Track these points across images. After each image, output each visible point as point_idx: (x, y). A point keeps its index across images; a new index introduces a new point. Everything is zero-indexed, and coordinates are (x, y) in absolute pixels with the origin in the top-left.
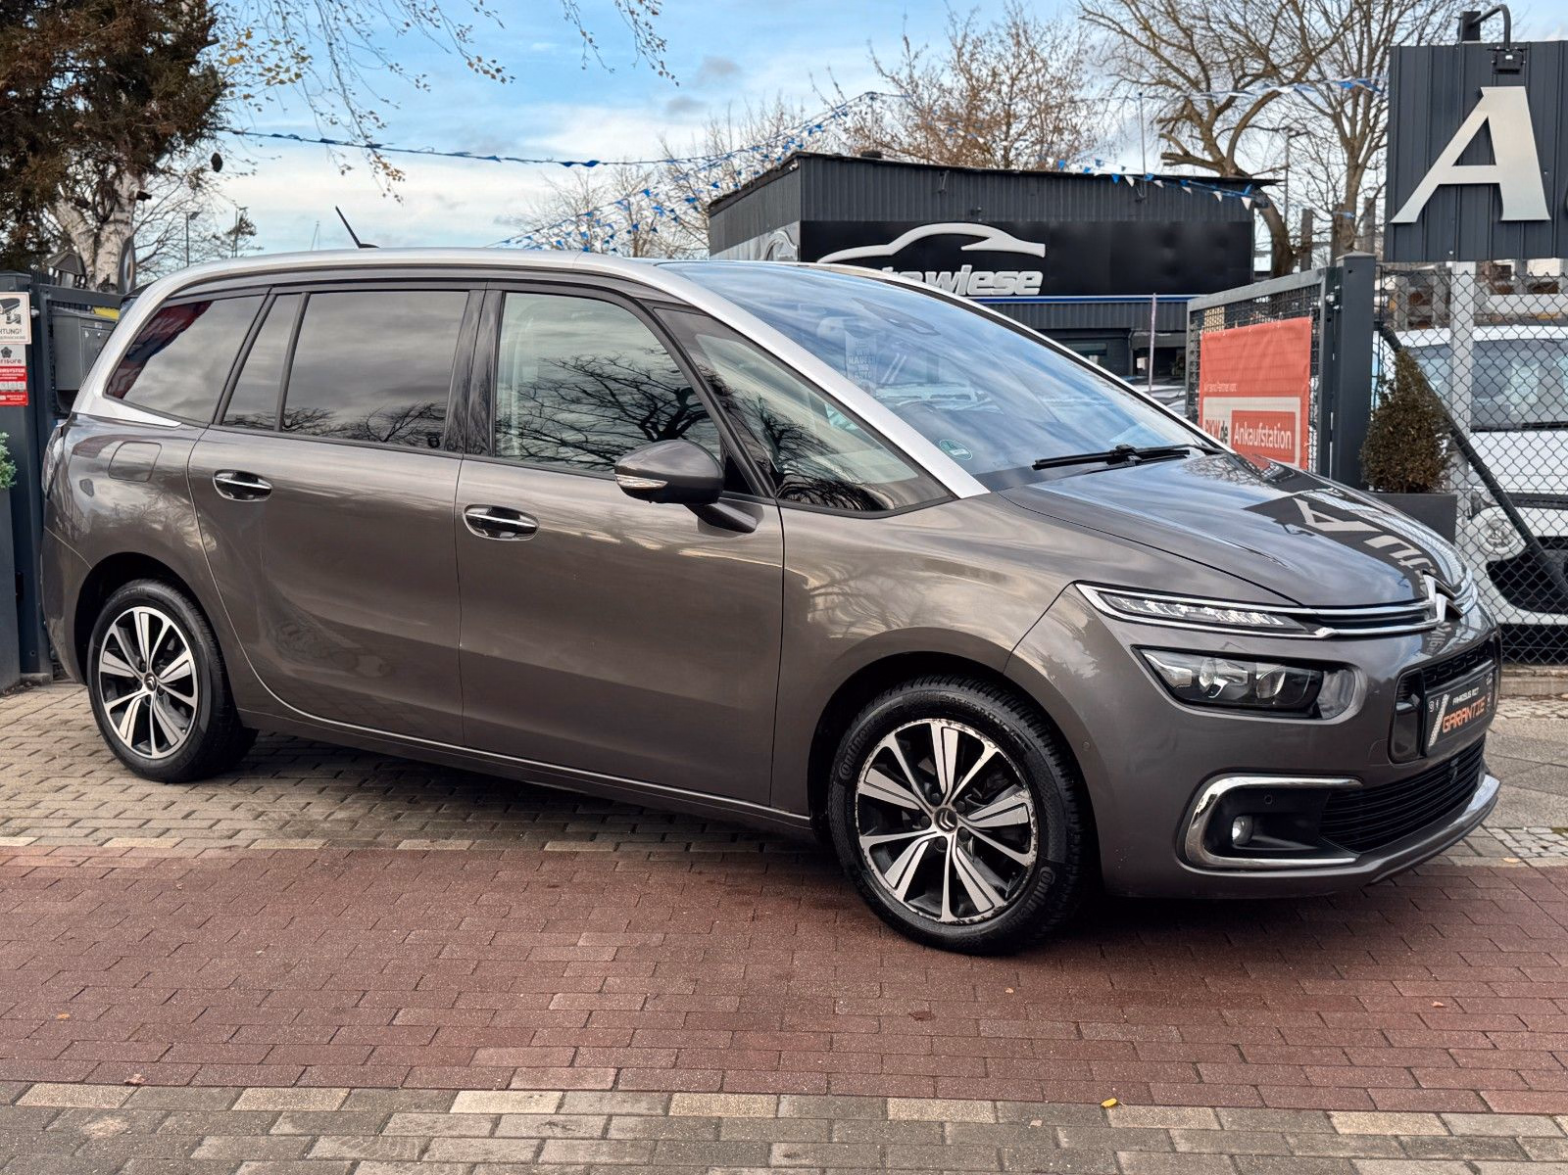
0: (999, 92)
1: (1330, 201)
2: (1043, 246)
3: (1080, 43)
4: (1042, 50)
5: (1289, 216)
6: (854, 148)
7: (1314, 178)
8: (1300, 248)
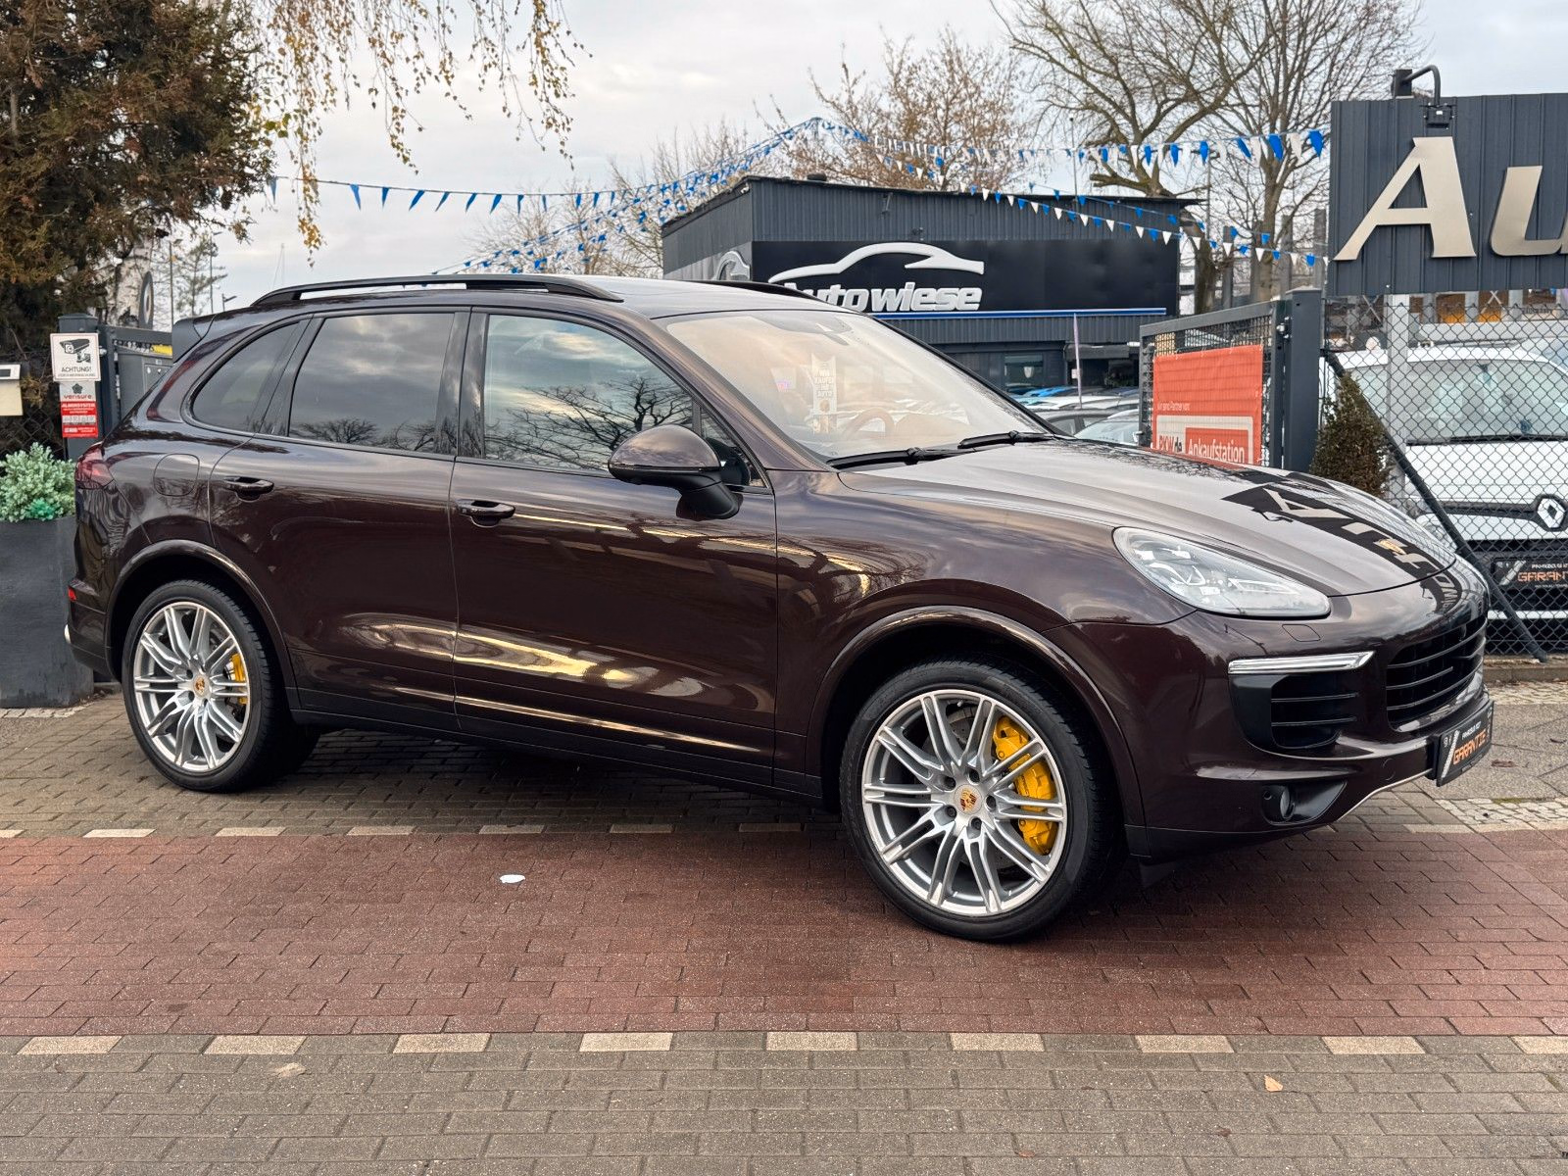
0: (935, 116)
1: (1250, 218)
2: (982, 263)
3: (1012, 70)
4: (976, 76)
5: (1211, 233)
6: (798, 170)
7: (1234, 197)
8: (1223, 263)
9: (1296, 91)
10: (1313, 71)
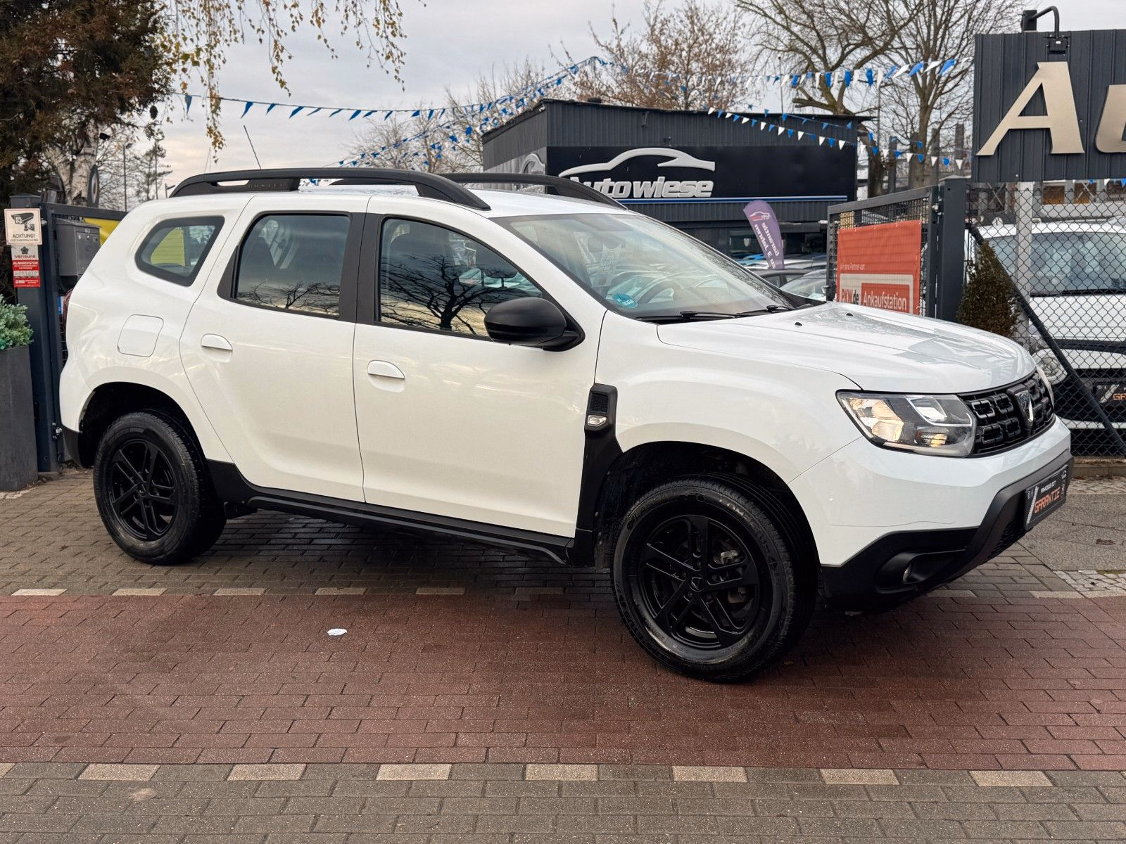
0: (681, 56)
1: (909, 131)
2: (713, 163)
3: (736, 22)
4: (710, 27)
5: (881, 141)
6: (581, 96)
7: (897, 115)
8: (889, 163)
9: (943, 38)
10: (955, 23)
